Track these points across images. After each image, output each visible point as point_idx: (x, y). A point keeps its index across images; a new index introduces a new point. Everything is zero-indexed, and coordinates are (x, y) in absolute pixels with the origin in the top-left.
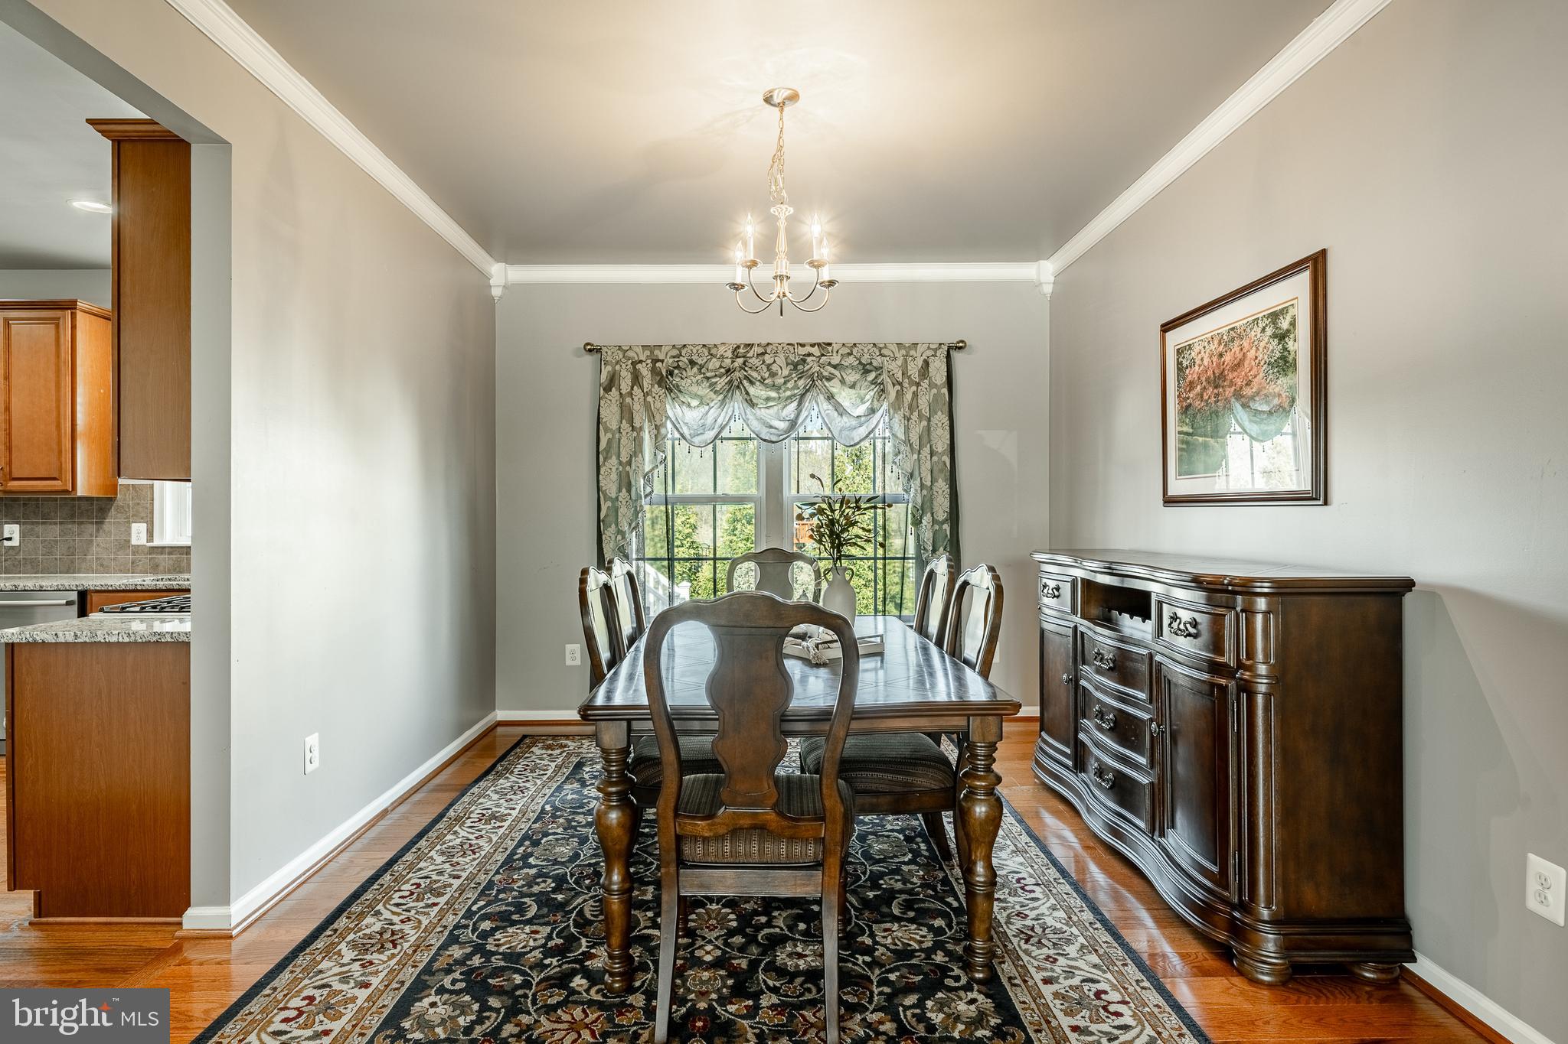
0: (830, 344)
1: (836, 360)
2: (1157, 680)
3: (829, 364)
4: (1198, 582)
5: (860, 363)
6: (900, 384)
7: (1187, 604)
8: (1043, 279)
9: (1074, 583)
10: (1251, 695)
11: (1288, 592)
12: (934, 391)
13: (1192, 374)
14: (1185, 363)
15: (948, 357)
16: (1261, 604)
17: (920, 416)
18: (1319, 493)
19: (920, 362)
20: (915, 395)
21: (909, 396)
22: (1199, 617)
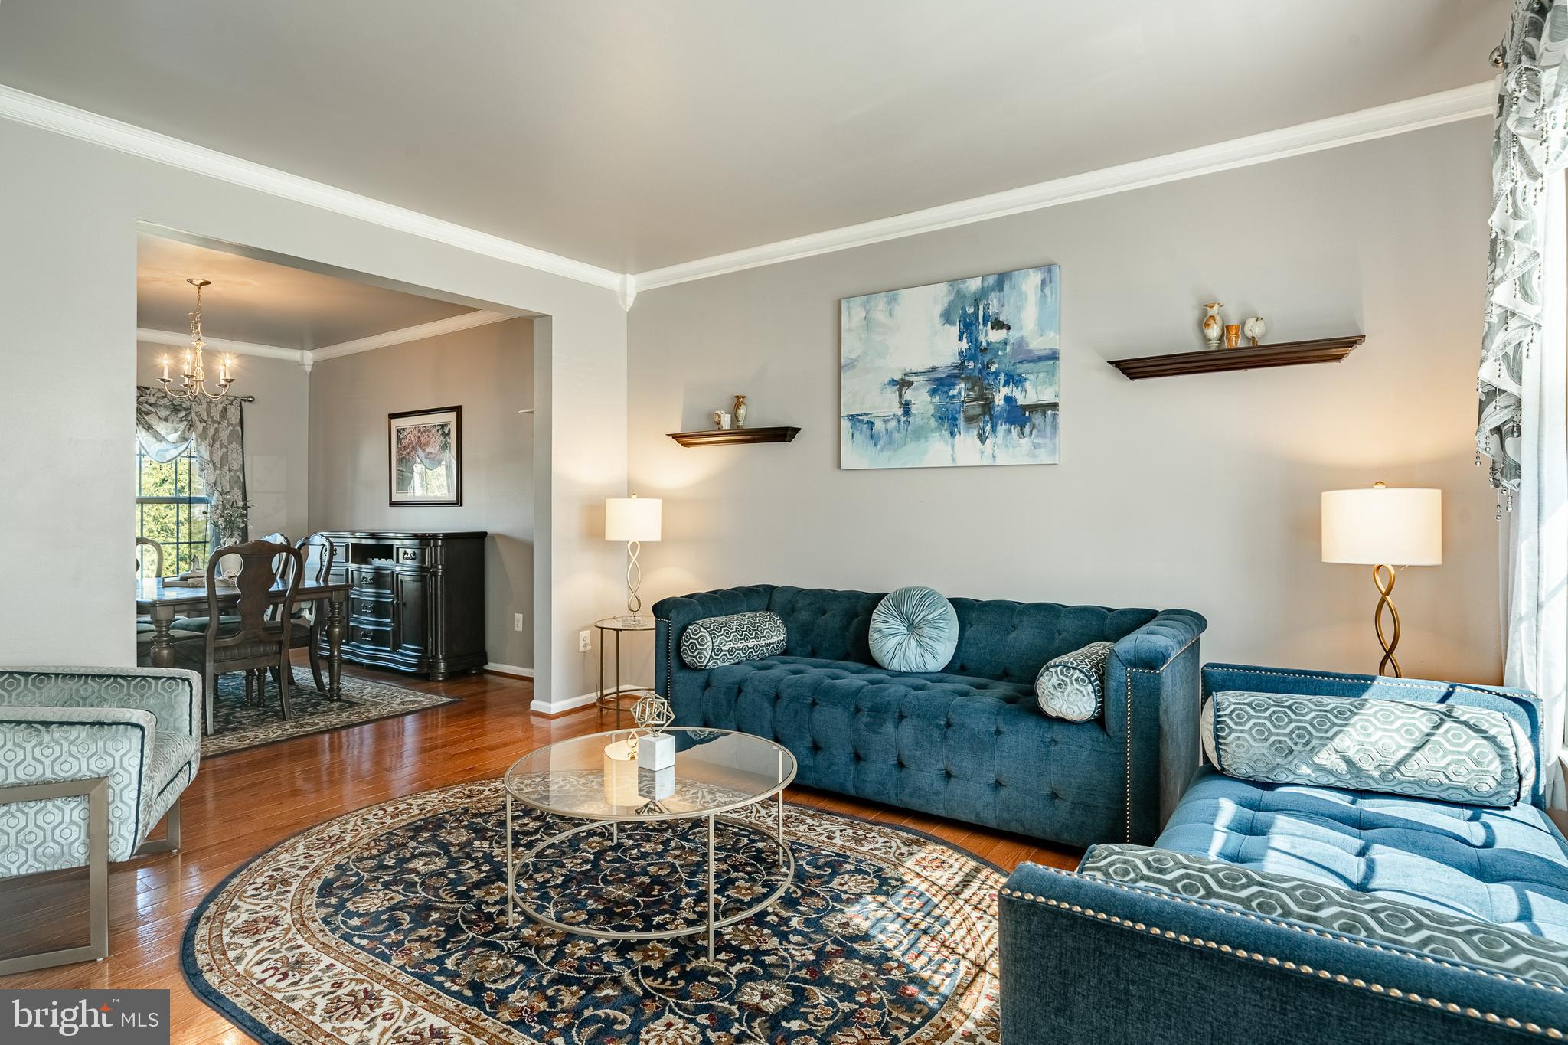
0: (148, 389)
1: (152, 400)
2: (396, 583)
3: (147, 403)
4: (416, 537)
5: (173, 404)
6: (205, 422)
7: (409, 547)
8: (305, 363)
9: (347, 546)
10: (436, 576)
11: (449, 538)
12: (231, 428)
13: (405, 442)
14: (402, 437)
15: (241, 406)
16: (440, 542)
17: (221, 445)
18: (459, 501)
19: (220, 407)
20: (217, 430)
21: (212, 431)
22: (415, 550)
